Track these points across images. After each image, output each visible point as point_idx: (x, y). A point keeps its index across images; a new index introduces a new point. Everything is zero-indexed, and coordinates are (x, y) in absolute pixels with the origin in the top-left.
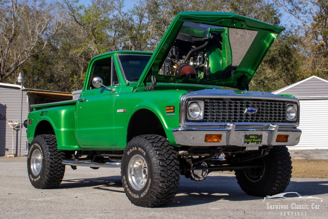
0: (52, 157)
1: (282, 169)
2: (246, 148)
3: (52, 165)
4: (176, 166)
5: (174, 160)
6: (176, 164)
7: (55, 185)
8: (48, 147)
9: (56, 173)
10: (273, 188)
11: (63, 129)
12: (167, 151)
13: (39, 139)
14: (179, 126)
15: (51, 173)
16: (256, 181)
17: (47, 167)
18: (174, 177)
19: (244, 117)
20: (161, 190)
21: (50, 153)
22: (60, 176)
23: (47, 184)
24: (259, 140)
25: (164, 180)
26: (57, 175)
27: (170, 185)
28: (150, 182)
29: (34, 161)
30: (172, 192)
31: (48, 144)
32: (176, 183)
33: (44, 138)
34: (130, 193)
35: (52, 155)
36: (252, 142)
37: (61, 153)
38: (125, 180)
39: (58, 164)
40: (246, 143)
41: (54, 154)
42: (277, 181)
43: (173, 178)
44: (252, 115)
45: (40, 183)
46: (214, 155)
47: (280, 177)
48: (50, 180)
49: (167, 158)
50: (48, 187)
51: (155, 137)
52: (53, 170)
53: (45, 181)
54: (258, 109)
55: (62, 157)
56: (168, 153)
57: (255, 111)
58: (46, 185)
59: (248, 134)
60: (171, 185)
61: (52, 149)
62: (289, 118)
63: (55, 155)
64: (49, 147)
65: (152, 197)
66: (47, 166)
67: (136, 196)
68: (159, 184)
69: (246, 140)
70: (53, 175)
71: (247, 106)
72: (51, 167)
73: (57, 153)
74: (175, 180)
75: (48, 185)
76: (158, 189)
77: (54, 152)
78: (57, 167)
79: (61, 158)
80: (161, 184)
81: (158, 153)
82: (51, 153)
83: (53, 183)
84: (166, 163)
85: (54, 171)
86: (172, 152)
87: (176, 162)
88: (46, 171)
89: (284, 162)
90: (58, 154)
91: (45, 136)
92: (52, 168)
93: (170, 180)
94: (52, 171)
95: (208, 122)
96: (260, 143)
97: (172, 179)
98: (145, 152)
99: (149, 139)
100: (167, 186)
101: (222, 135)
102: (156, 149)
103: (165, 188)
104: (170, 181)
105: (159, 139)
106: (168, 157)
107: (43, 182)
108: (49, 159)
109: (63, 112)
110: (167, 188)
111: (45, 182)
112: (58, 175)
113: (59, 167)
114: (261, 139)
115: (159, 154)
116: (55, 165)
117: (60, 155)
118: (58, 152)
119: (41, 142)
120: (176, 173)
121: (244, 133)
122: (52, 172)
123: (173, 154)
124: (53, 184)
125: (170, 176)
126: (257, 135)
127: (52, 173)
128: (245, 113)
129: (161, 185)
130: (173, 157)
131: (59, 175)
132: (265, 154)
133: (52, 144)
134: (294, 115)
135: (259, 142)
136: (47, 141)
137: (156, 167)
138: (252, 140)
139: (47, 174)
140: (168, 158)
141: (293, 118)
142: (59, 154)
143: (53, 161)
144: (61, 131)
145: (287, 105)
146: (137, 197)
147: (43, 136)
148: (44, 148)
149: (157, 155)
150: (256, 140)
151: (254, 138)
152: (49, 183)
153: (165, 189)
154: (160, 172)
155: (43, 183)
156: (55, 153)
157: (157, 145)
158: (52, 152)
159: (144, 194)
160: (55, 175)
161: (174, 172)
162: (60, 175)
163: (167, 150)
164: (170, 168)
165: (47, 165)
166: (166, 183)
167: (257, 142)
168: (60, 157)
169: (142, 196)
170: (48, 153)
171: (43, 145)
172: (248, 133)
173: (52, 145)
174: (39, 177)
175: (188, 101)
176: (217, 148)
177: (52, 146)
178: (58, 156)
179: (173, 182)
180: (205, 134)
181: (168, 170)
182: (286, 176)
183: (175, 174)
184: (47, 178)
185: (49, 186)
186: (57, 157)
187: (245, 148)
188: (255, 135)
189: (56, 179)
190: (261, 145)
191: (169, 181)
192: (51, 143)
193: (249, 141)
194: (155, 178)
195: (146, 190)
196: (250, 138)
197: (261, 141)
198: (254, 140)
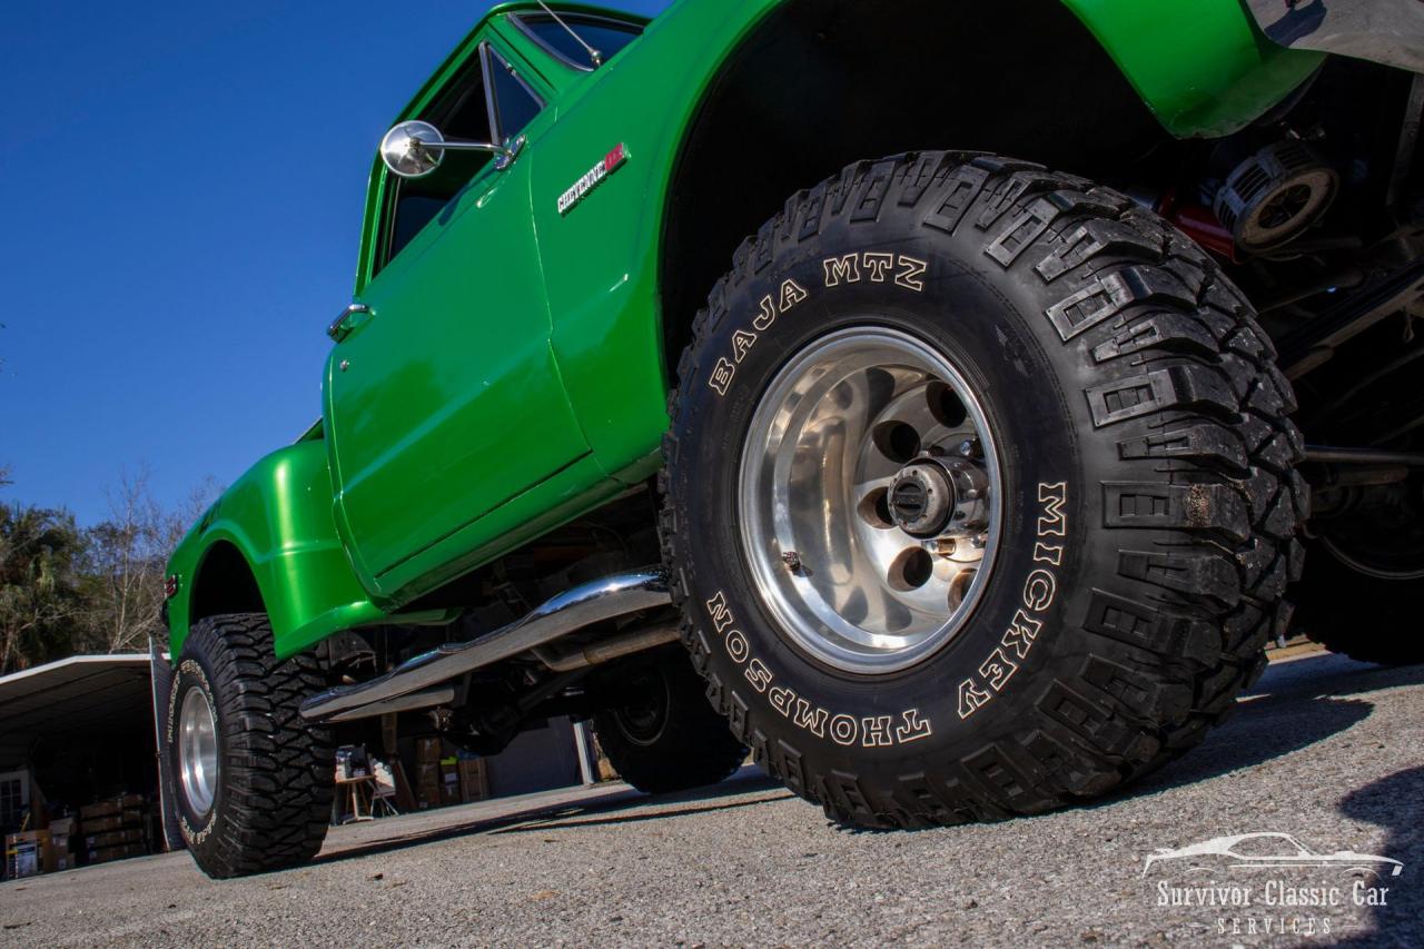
0: (257, 703)
3: (261, 741)
8: (233, 658)
9: (291, 780)
15: (262, 787)
17: (238, 758)
18: (1279, 423)
20: (1213, 565)
21: (246, 687)
22: (313, 795)
23: (254, 848)
25: (1219, 453)
26: (296, 793)
28: (1055, 510)
31: (231, 646)
34: (809, 721)
35: (259, 694)
37: (303, 681)
38: (727, 628)
39: (295, 734)
41: (264, 689)
45: (220, 846)
48: (266, 820)
50: (267, 862)
52: (272, 766)
53: (243, 830)
58: (252, 856)
60: (1272, 503)
61: (253, 667)
63: (271, 690)
64: (240, 658)
65: (1115, 676)
66: (236, 752)
67: (899, 722)
68: (1178, 495)
70: (276, 797)
72: (257, 752)
73: (280, 683)
74: (1288, 455)
76: (1179, 569)
77: (265, 677)
78: (290, 748)
80: (1197, 496)
82: (250, 684)
83: (284, 838)
85: (277, 775)
88: (237, 779)
90: (286, 686)
91: (224, 618)
92: (265, 760)
93: (1261, 446)
94: (268, 774)
97: (1270, 440)
100: (1249, 512)
103: (1236, 534)
104: (1264, 466)
107: (233, 837)
108: (243, 716)
110: (1250, 543)
111: (242, 838)
112: (302, 791)
113: (303, 751)
116: (279, 742)
117: (300, 689)
118: (284, 679)
120: (1277, 389)
122: (267, 777)
124: (288, 840)
125: (1255, 413)
127: (271, 787)
129: (1202, 503)
131: (307, 790)
133: (255, 645)
136: (228, 634)
139: (245, 792)
142: (295, 685)
143: (263, 722)
144: (282, 560)
146: (916, 726)
148: (216, 666)
152: (264, 839)
153: (1237, 547)
155: (235, 842)
156: (272, 681)
158: (255, 678)
159: (998, 672)
160: (284, 792)
161: (1262, 375)
162: (315, 790)
165: (238, 745)
166: (1239, 482)
169: (971, 700)
170: (236, 689)
171: (212, 657)
173: (256, 648)
174: (214, 817)
178: (286, 695)
184: (247, 813)
185: (269, 856)
186: (283, 701)
189: (295, 815)
192: (251, 641)
195: (1016, 629)
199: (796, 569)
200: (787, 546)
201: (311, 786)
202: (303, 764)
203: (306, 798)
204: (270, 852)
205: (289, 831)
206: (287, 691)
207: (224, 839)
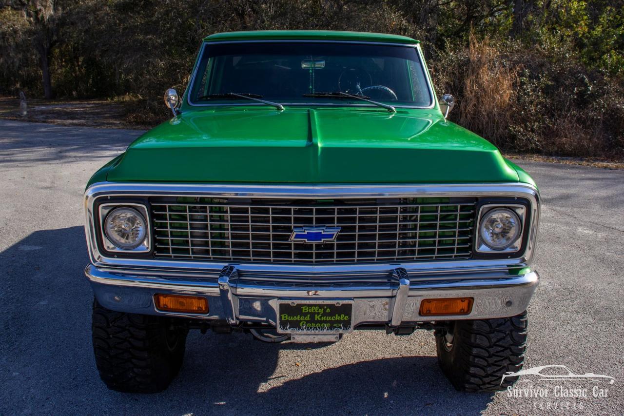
2: (291, 338)
19: (291, 251)
24: (337, 318)
36: (307, 322)
40: (288, 326)
44: (320, 247)
59: (293, 303)
69: (286, 317)
96: (345, 325)
114: (348, 314)
126: (331, 306)
128: (289, 240)
135: (339, 322)
138: (312, 317)
150: (328, 318)
151: (318, 314)
167: (332, 323)
175: (100, 204)
188: (321, 306)
193: (301, 321)
196: (303, 311)
197: (346, 318)
198: (317, 317)
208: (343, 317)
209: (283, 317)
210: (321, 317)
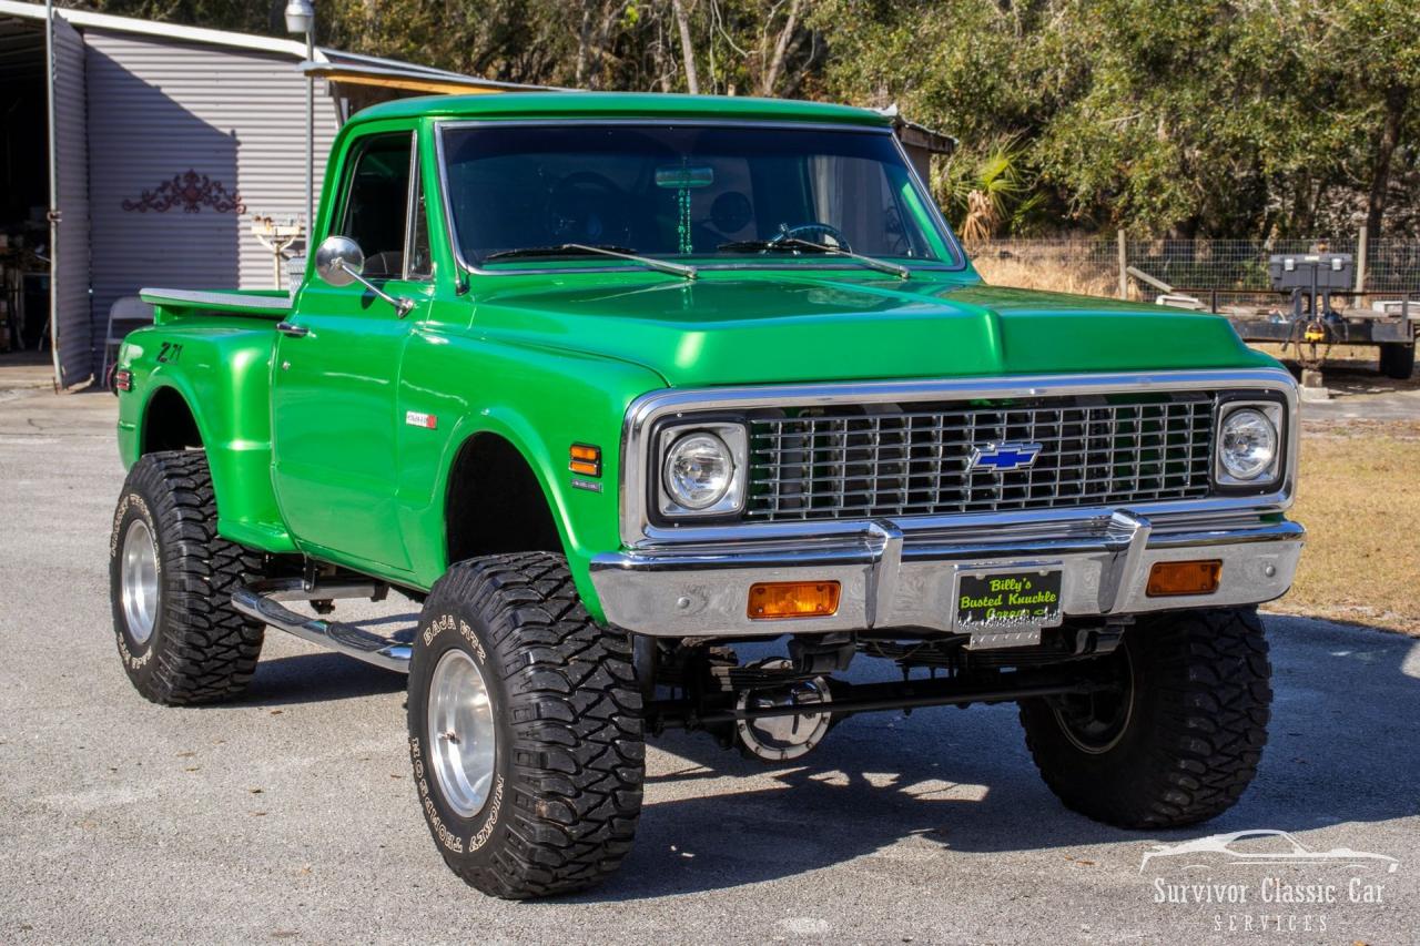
0: (197, 566)
1: (1212, 706)
2: (972, 642)
3: (198, 602)
4: (624, 719)
5: (614, 691)
6: (623, 711)
7: (222, 692)
8: (180, 518)
10: (1169, 797)
11: (239, 445)
12: (580, 645)
13: (149, 474)
14: (622, 547)
15: (194, 642)
16: (1097, 751)
17: (177, 613)
18: (613, 771)
19: (968, 489)
20: (546, 832)
21: (189, 549)
22: (239, 652)
23: (183, 689)
24: (1040, 598)
25: (557, 789)
26: (225, 649)
27: (590, 809)
28: (501, 789)
29: (138, 575)
30: (605, 838)
31: (180, 505)
32: (620, 800)
33: (164, 473)
34: (435, 821)
35: (199, 559)
36: (998, 609)
38: (418, 758)
40: (969, 619)
41: (205, 554)
42: (1183, 764)
43: (605, 777)
44: (1010, 478)
45: (151, 680)
46: (810, 669)
47: (1195, 745)
48: (196, 668)
49: (575, 682)
51: (536, 573)
52: (207, 625)
53: (173, 673)
54: (1041, 447)
55: (248, 564)
56: (584, 655)
57: (1028, 457)
58: (179, 693)
59: (980, 575)
60: (595, 807)
61: (199, 530)
62: (1232, 473)
63: (211, 555)
64: (185, 519)
65: (512, 859)
67: (455, 842)
68: (535, 802)
69: (968, 602)
70: (206, 650)
71: (984, 436)
72: (194, 611)
73: (221, 550)
74: (617, 784)
75: (190, 691)
76: (533, 828)
77: (208, 541)
79: (242, 568)
80: (543, 805)
81: (532, 661)
82: (193, 548)
83: (212, 683)
84: (571, 707)
85: (209, 633)
86: (606, 649)
87: (621, 702)
88: (173, 631)
89: (1224, 674)
90: (226, 553)
91: (175, 462)
92: (200, 619)
93: (591, 784)
94: (202, 632)
95: (771, 520)
96: (1050, 612)
97: (602, 780)
98: (481, 648)
99: (505, 587)
100: (573, 812)
101: (838, 582)
102: (528, 636)
103: (564, 821)
104: (592, 792)
105: (555, 584)
106: (584, 678)
107: (164, 675)
108: (184, 576)
109: (241, 361)
110: (575, 823)
111: (173, 679)
112: (230, 648)
114: (1056, 590)
115: (536, 663)
116: (214, 604)
117: (239, 555)
118: (225, 544)
119: (154, 490)
120: (620, 754)
121: (961, 568)
122: (200, 634)
123: (609, 661)
124: (214, 685)
125: (592, 769)
126: (1033, 577)
127: (202, 642)
128: (968, 469)
129: (544, 808)
130: (612, 674)
131: (236, 647)
132: (1098, 650)
133: (201, 506)
134: (1263, 454)
135: (1042, 605)
136: (178, 490)
137: (524, 727)
138: (1005, 599)
139: (179, 643)
140: (581, 682)
141: (1259, 468)
142: (233, 552)
143: (202, 585)
144: (232, 452)
145: (1218, 410)
146: (458, 846)
147: (166, 459)
148: (163, 519)
149: (530, 668)
150: (1028, 600)
151: (1014, 592)
152: (192, 682)
153: (566, 825)
154: (541, 750)
155: (164, 679)
156: (213, 546)
157: (537, 620)
158: (197, 542)
159: (481, 839)
160: (214, 647)
161: (610, 747)
162: (244, 647)
163: (581, 640)
164: (591, 733)
165: (177, 602)
166: (569, 800)
167: (1032, 608)
168: (236, 567)
169: (474, 846)
170: (180, 550)
171: (160, 509)
172: (980, 569)
173: (202, 509)
174: (149, 653)
175: (662, 428)
176: (821, 640)
177: (200, 512)
178: (225, 562)
179: (605, 796)
180: (752, 583)
181: (576, 738)
182: (1234, 737)
183: (614, 756)
184: (179, 660)
185: (194, 696)
186: (222, 566)
187: (966, 638)
188: (1018, 577)
189: (222, 667)
190: (1055, 621)
191: (586, 789)
192: (196, 501)
193: (988, 608)
194: (520, 776)
195: (487, 826)
196: (993, 589)
197: (1052, 598)
198: (1012, 599)
199: (453, 738)
200: (451, 730)
201: (238, 644)
202: (234, 625)
203: (233, 654)
204: (197, 692)
205: (215, 678)
206: (226, 557)
207: (156, 675)
208: (1049, 597)
209: (963, 602)
210: (1017, 599)
